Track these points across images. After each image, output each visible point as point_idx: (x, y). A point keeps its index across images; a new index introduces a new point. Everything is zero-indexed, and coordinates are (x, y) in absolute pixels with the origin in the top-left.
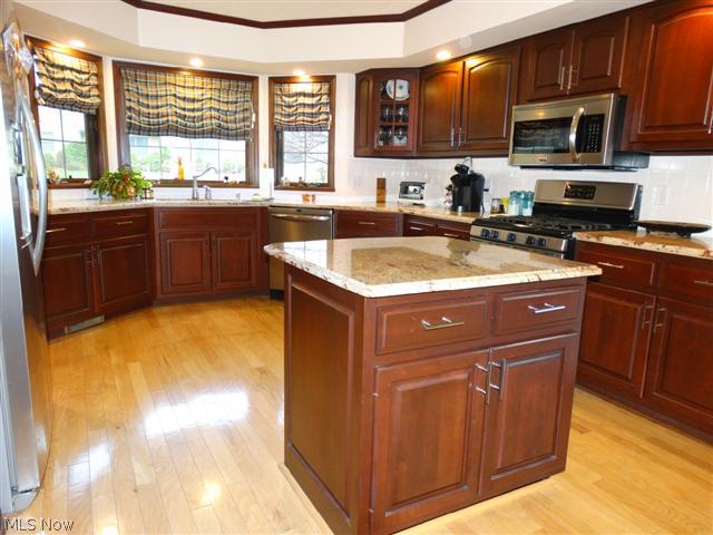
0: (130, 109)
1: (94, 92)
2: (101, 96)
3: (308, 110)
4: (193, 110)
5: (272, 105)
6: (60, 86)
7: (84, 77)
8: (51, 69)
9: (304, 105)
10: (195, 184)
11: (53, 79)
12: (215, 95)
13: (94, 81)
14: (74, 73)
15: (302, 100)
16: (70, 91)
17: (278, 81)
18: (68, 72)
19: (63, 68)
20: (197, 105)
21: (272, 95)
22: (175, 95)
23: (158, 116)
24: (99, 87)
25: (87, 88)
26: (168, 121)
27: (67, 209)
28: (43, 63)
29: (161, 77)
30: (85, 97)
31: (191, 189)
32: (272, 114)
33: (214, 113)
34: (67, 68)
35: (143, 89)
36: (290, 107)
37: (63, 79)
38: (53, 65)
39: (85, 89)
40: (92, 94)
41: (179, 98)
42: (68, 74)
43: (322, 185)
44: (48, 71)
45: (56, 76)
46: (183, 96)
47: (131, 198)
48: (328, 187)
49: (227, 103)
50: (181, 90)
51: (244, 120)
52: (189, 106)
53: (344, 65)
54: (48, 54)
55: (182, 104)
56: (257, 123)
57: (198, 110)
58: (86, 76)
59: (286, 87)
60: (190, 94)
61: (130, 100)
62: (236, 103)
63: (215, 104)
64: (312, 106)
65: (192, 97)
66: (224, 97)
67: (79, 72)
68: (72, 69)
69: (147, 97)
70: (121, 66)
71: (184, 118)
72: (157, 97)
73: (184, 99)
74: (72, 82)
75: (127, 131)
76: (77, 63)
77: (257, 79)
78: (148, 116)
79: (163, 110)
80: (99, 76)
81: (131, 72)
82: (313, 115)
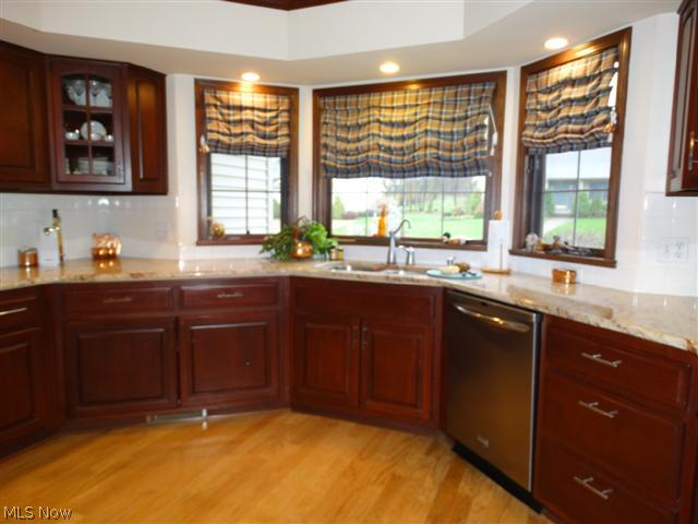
0: (326, 146)
1: (284, 131)
2: (293, 135)
3: (576, 111)
4: (403, 138)
5: (523, 112)
6: (236, 130)
7: (269, 115)
8: (225, 111)
9: (570, 101)
10: (393, 243)
11: (229, 122)
12: (433, 111)
13: (283, 118)
14: (256, 112)
15: (567, 93)
16: (247, 134)
17: (533, 70)
18: (248, 111)
19: (241, 108)
20: (407, 131)
21: (524, 95)
22: (379, 121)
23: (358, 152)
24: (292, 125)
25: (273, 128)
26: (367, 157)
27: (140, 275)
28: (216, 106)
29: (363, 99)
30: (270, 138)
31: (385, 249)
32: (522, 127)
33: (431, 139)
34: (246, 108)
35: (342, 119)
36: (548, 109)
37: (241, 121)
38: (228, 107)
39: (269, 130)
40: (279, 133)
41: (386, 124)
42: (247, 115)
44: (222, 114)
45: (232, 118)
46: (387, 120)
47: (300, 259)
48: (604, 257)
49: (454, 120)
50: (387, 113)
51: (476, 144)
52: (397, 132)
54: (221, 94)
55: (387, 131)
56: (499, 148)
57: (410, 137)
58: (273, 114)
60: (397, 116)
61: (326, 135)
62: (467, 117)
63: (433, 125)
64: (584, 100)
65: (399, 119)
66: (448, 112)
67: (265, 110)
68: (253, 109)
69: (348, 128)
70: (319, 94)
71: (389, 150)
72: (359, 126)
73: (392, 124)
74: (252, 123)
75: (324, 174)
76: (260, 100)
77: (503, 75)
78: (346, 153)
79: (364, 144)
80: (293, 110)
81: (329, 100)
82: (584, 118)
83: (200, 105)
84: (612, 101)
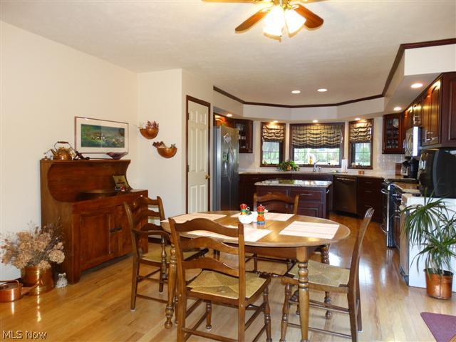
0: (294, 139)
1: (282, 135)
2: (284, 136)
3: (362, 134)
4: (317, 138)
5: (350, 133)
6: (270, 135)
9: (361, 132)
10: (315, 166)
12: (326, 131)
13: (282, 132)
15: (361, 130)
16: (273, 136)
17: (351, 123)
19: (271, 129)
20: (318, 136)
21: (350, 129)
22: (310, 133)
23: (303, 141)
24: (284, 133)
26: (306, 143)
28: (265, 129)
29: (305, 127)
30: (278, 137)
31: (312, 168)
32: (349, 136)
33: (325, 138)
35: (299, 132)
36: (356, 133)
37: (272, 133)
38: (269, 129)
39: (278, 135)
42: (273, 131)
43: (368, 166)
44: (267, 131)
45: (269, 132)
48: (370, 168)
49: (331, 134)
50: (312, 131)
51: (338, 140)
52: (315, 136)
53: (377, 115)
54: (268, 126)
55: (312, 136)
56: (343, 141)
57: (319, 138)
58: (279, 131)
59: (355, 125)
60: (315, 132)
61: (294, 136)
62: (334, 133)
63: (325, 135)
64: (364, 132)
66: (329, 131)
67: (277, 130)
68: (274, 129)
69: (300, 135)
70: (292, 126)
71: (313, 141)
72: (303, 134)
73: (313, 134)
74: (274, 133)
75: (293, 147)
76: (276, 127)
77: (344, 123)
78: (300, 141)
79: (305, 139)
80: (284, 130)
81: (295, 127)
82: (364, 136)
83: (262, 129)
84: (370, 133)
